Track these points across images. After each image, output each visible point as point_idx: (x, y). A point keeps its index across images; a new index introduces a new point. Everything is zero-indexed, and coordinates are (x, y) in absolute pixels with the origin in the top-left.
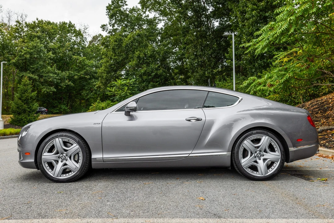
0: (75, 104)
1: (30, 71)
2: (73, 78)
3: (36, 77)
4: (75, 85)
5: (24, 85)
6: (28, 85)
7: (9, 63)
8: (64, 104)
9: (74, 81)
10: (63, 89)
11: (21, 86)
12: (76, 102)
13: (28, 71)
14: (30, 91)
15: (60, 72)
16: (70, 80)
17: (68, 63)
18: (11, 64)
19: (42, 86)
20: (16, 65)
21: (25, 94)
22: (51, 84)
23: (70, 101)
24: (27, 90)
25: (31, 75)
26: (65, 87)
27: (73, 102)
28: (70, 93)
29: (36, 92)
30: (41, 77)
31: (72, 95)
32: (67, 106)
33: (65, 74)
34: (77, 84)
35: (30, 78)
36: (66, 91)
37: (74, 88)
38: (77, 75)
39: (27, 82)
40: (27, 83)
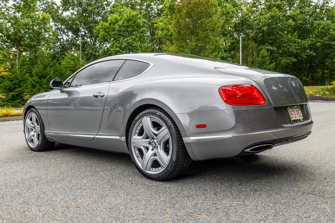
0: (316, 75)
1: (268, 43)
2: (315, 46)
3: (275, 48)
4: (317, 53)
5: (262, 58)
6: (266, 57)
7: (248, 38)
8: (305, 75)
9: (316, 50)
10: (304, 59)
11: (259, 58)
12: (318, 72)
13: (267, 44)
14: (268, 63)
15: (300, 40)
16: (311, 49)
17: (309, 31)
18: (250, 39)
19: (281, 57)
20: (255, 40)
21: (263, 66)
22: (290, 54)
23: (311, 71)
24: (265, 62)
25: (269, 47)
26: (306, 57)
27: (314, 73)
28: (311, 63)
29: (274, 64)
30: (279, 47)
31: (313, 65)
32: (308, 77)
33: (306, 43)
34: (320, 53)
35: (268, 50)
36: (307, 61)
37: (315, 57)
38: (319, 42)
39: (264, 53)
40: (264, 55)
